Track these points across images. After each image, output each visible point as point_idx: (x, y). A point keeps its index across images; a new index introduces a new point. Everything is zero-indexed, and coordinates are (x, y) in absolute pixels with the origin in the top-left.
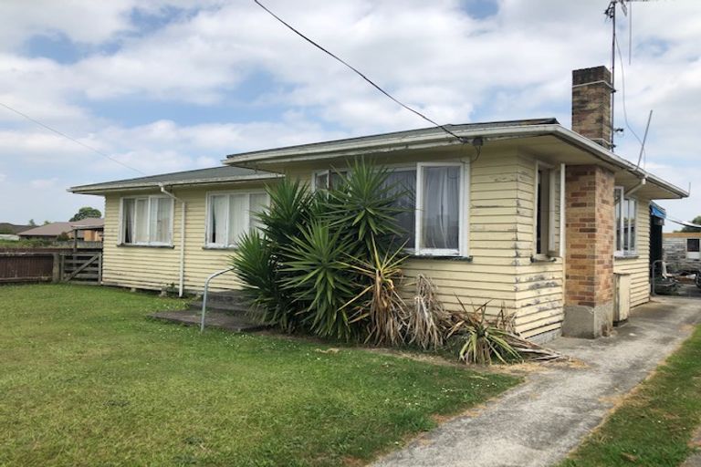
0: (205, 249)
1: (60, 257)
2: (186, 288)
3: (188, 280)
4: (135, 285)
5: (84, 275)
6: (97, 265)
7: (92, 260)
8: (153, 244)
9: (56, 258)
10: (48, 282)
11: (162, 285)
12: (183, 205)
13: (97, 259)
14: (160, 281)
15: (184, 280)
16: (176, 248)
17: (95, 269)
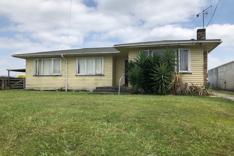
0: (76, 76)
1: (5, 81)
2: (68, 89)
3: (69, 86)
4: (43, 89)
5: (16, 87)
6: (23, 83)
7: (20, 81)
8: (54, 74)
9: (3, 81)
10: (1, 89)
11: (56, 88)
12: (66, 61)
13: (23, 81)
14: (55, 87)
15: (67, 86)
16: (63, 76)
17: (22, 84)
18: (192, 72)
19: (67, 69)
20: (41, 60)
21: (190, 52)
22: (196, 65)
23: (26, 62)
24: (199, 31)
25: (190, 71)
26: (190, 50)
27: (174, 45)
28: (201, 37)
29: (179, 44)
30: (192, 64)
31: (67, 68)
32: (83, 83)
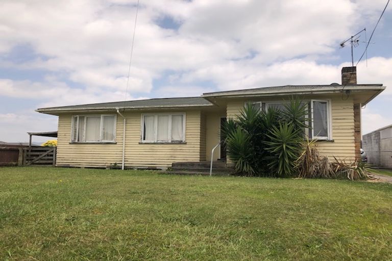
0: (140, 143)
1: (24, 151)
2: (125, 165)
3: (127, 161)
4: (84, 165)
5: (41, 162)
6: (52, 155)
7: (48, 152)
8: (103, 141)
9: (21, 151)
10: (16, 165)
11: (107, 165)
12: (125, 120)
13: (52, 151)
14: (105, 162)
15: (125, 161)
16: (118, 143)
17: (51, 158)
18: (334, 138)
19: (126, 133)
20: (84, 117)
21: (330, 105)
22: (341, 127)
23: (59, 120)
24: (345, 70)
25: (330, 137)
26: (330, 102)
27: (304, 93)
28: (349, 80)
29: (312, 92)
30: (334, 124)
31: (126, 130)
32: (151, 156)
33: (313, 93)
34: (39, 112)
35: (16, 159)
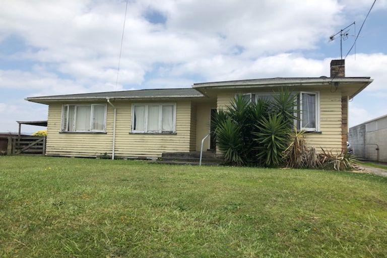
0: (130, 134)
1: (13, 140)
2: (116, 155)
3: (118, 151)
4: (74, 155)
5: (31, 151)
6: (42, 144)
7: (38, 141)
8: (93, 131)
9: (10, 140)
10: (5, 154)
11: (97, 154)
12: (115, 110)
13: (42, 141)
14: (95, 152)
15: (115, 151)
16: (108, 133)
17: (40, 147)
18: (322, 130)
19: (116, 123)
20: (74, 106)
21: (319, 97)
22: (329, 119)
23: (49, 109)
24: (333, 63)
25: (318, 129)
26: (319, 95)
27: (293, 85)
28: (337, 73)
29: (301, 83)
30: (322, 116)
31: (116, 120)
33: (303, 85)
34: (29, 100)
35: (5, 148)
